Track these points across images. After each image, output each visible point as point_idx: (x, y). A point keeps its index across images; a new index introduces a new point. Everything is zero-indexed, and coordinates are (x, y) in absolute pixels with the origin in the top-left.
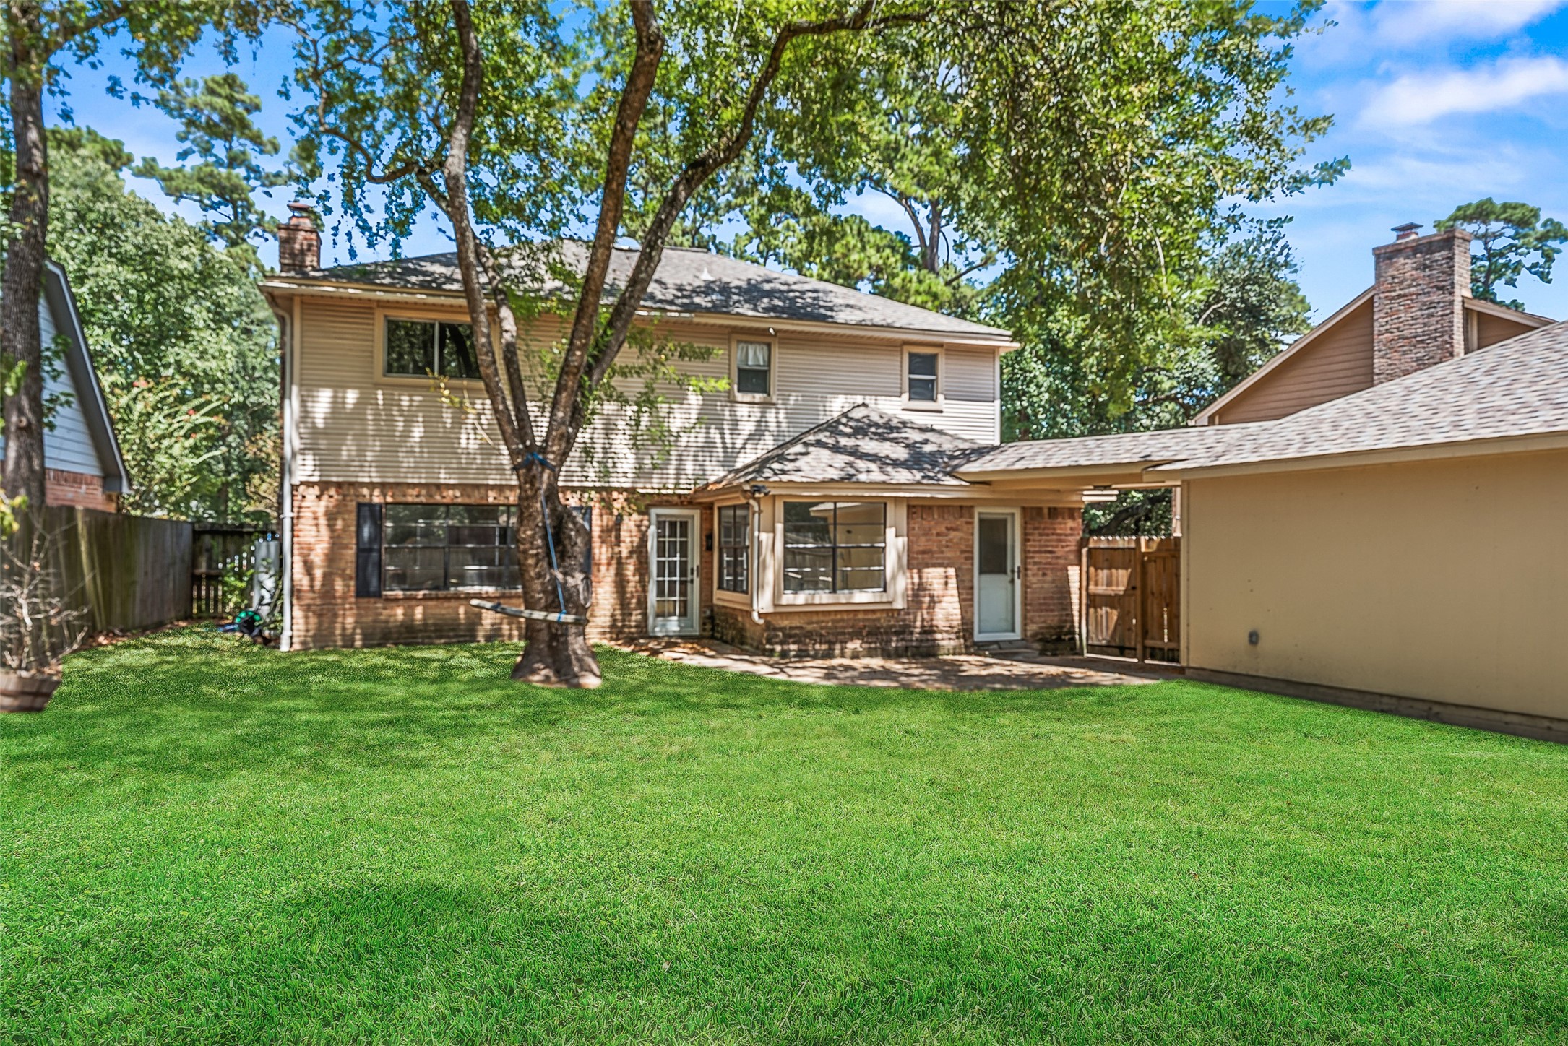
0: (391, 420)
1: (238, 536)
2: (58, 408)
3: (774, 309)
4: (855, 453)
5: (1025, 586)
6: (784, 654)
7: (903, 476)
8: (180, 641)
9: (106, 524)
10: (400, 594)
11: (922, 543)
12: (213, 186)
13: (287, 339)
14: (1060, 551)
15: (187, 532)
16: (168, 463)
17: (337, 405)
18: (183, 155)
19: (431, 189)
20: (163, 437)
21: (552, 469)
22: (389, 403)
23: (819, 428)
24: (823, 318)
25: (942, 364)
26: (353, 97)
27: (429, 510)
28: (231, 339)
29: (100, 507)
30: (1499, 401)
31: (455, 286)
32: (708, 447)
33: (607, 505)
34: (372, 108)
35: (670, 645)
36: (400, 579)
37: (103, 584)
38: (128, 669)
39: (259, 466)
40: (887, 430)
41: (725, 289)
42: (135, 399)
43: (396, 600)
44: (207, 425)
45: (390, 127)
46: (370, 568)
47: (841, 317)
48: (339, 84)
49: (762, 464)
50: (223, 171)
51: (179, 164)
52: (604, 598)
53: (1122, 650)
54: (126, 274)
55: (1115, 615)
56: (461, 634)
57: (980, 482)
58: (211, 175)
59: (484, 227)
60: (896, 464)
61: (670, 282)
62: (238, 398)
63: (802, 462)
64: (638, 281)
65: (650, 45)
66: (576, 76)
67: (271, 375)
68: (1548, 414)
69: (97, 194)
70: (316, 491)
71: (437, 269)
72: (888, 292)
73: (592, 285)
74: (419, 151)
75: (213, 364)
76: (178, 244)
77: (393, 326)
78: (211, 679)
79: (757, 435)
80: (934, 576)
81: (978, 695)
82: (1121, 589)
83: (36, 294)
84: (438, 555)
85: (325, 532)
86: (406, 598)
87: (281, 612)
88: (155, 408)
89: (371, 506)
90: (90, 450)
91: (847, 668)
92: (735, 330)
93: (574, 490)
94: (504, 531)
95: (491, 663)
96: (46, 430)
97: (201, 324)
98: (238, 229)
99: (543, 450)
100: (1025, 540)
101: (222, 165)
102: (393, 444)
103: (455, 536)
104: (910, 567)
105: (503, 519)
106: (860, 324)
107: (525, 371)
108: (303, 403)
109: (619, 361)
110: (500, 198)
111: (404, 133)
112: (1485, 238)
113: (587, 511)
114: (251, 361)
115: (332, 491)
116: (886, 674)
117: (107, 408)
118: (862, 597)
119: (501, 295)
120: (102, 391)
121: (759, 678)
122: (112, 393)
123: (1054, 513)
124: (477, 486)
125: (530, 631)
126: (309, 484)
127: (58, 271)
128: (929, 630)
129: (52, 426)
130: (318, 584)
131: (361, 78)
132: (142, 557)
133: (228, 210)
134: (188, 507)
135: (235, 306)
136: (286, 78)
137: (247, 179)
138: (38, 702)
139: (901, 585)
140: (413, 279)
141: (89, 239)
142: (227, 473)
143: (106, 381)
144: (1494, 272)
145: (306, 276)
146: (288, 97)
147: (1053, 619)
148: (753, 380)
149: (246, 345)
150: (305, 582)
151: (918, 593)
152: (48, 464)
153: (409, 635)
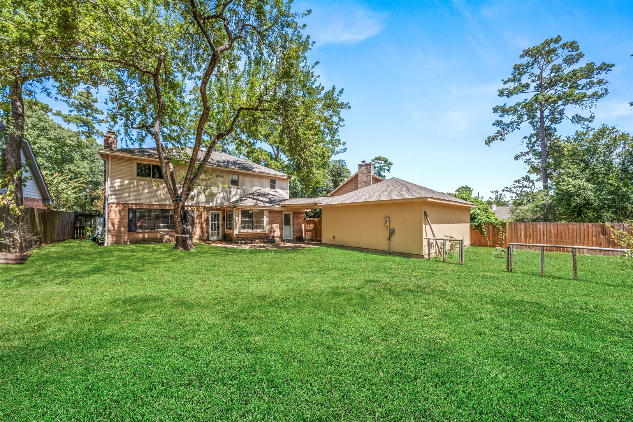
0: (138, 188)
1: (91, 216)
2: (28, 180)
3: (239, 167)
4: (258, 200)
5: (293, 228)
6: (241, 243)
7: (268, 205)
8: (71, 244)
9: (45, 213)
10: (141, 231)
11: (272, 219)
12: (81, 121)
13: (107, 165)
14: (300, 221)
15: (73, 215)
16: (66, 196)
17: (122, 183)
18: (71, 111)
19: (150, 132)
20: (65, 189)
21: (183, 202)
22: (138, 184)
23: (250, 194)
24: (251, 170)
25: (277, 181)
26: (127, 106)
27: (150, 210)
28: (87, 163)
29: (41, 208)
30: (372, 194)
31: (157, 156)
32: (224, 197)
33: (198, 210)
34: (133, 110)
35: (214, 242)
36: (141, 227)
37: (44, 229)
38: (53, 252)
39: (98, 198)
40: (265, 195)
41: (228, 162)
42: (54, 178)
43: (140, 233)
44: (79, 187)
45: (138, 115)
46: (132, 225)
47: (255, 170)
48: (123, 103)
49: (236, 202)
50: (85, 117)
51: (69, 113)
52: (198, 232)
53: (312, 240)
54: (51, 143)
55: (311, 233)
56: (159, 241)
57: (284, 207)
58: (81, 118)
59: (165, 143)
60: (267, 202)
61: (215, 159)
62: (90, 179)
63: (245, 202)
64: (206, 159)
65: (207, 109)
66: (190, 110)
67: (101, 173)
68: (378, 197)
69: (40, 120)
70: (116, 205)
71: (152, 151)
72: (267, 165)
73: (193, 159)
74: (147, 122)
75: (82, 170)
76: (69, 137)
77: (139, 165)
78: (82, 254)
79: (236, 195)
80: (275, 226)
81: (282, 250)
82: (312, 228)
83: (19, 148)
84: (152, 222)
85: (118, 216)
86: (143, 232)
87: (105, 236)
88: (62, 181)
89: (132, 209)
90: (38, 192)
91: (255, 246)
92: (230, 171)
93: (190, 206)
94: (171, 216)
95: (167, 247)
96: (23, 186)
97: (78, 159)
98: (90, 133)
99: (180, 197)
100: (293, 218)
101: (84, 115)
102: (139, 194)
103: (157, 217)
104: (269, 224)
105: (171, 213)
106: (259, 172)
107: (176, 179)
108: (111, 182)
109: (201, 177)
110: (170, 136)
111: (142, 117)
112: (380, 163)
113: (193, 211)
114: (94, 169)
115: (121, 205)
116: (264, 247)
117: (44, 180)
118: (259, 231)
119: (169, 160)
120: (42, 176)
121: (235, 249)
122: (46, 176)
123: (299, 213)
124: (163, 205)
125: (177, 239)
126: (113, 203)
127: (26, 141)
128: (273, 237)
129: (25, 186)
130: (116, 229)
131: (130, 102)
132: (57, 222)
133: (87, 128)
134: (73, 208)
135: (89, 154)
136: (106, 100)
137: (93, 120)
138: (23, 262)
139: (268, 227)
140: (145, 153)
141: (37, 132)
142: (86, 199)
143: (44, 173)
144: (381, 170)
145: (112, 150)
146: (107, 104)
147: (299, 235)
148: (235, 183)
149: (92, 165)
150: (112, 228)
151: (271, 230)
152: (24, 196)
153: (144, 241)
